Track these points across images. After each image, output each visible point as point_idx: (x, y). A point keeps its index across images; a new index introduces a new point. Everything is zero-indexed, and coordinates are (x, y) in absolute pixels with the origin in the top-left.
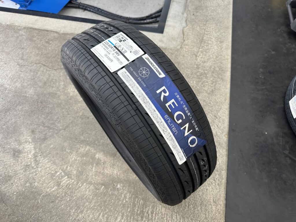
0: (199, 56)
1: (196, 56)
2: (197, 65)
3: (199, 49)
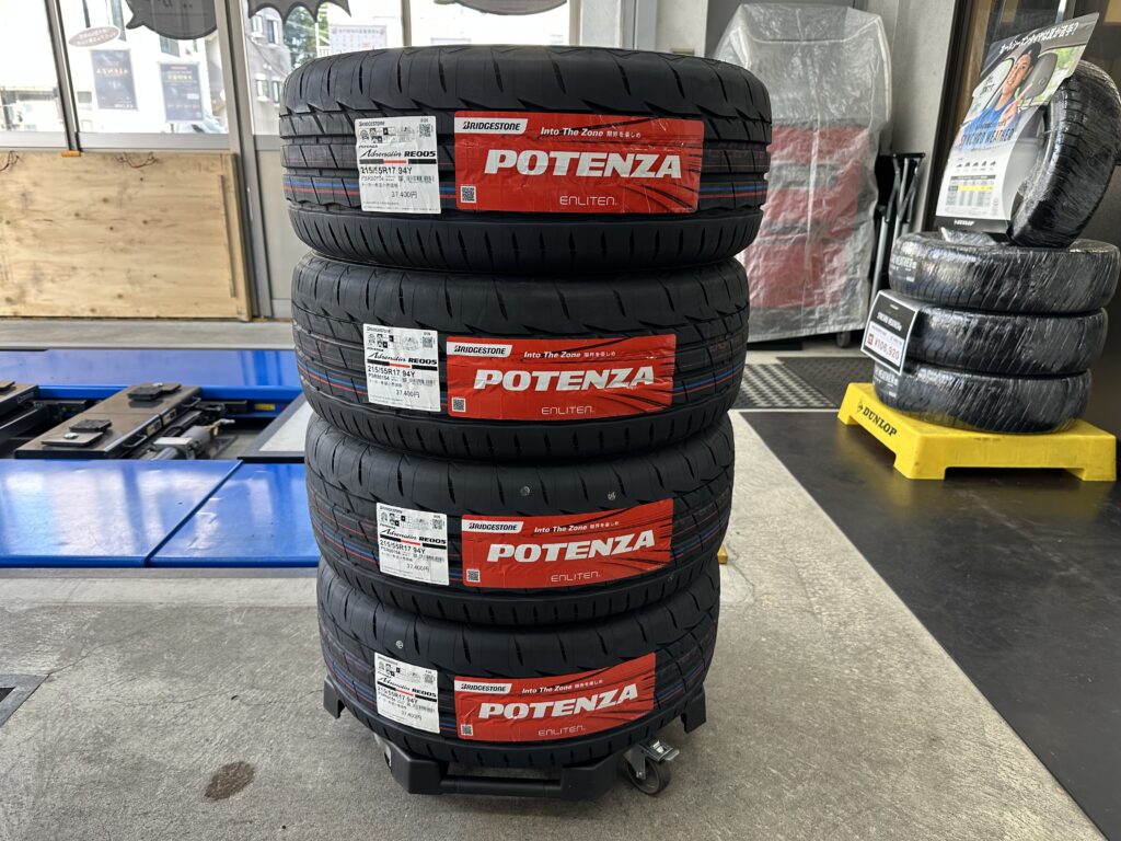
0: (820, 613)
1: (813, 614)
2: (830, 632)
3: (808, 598)
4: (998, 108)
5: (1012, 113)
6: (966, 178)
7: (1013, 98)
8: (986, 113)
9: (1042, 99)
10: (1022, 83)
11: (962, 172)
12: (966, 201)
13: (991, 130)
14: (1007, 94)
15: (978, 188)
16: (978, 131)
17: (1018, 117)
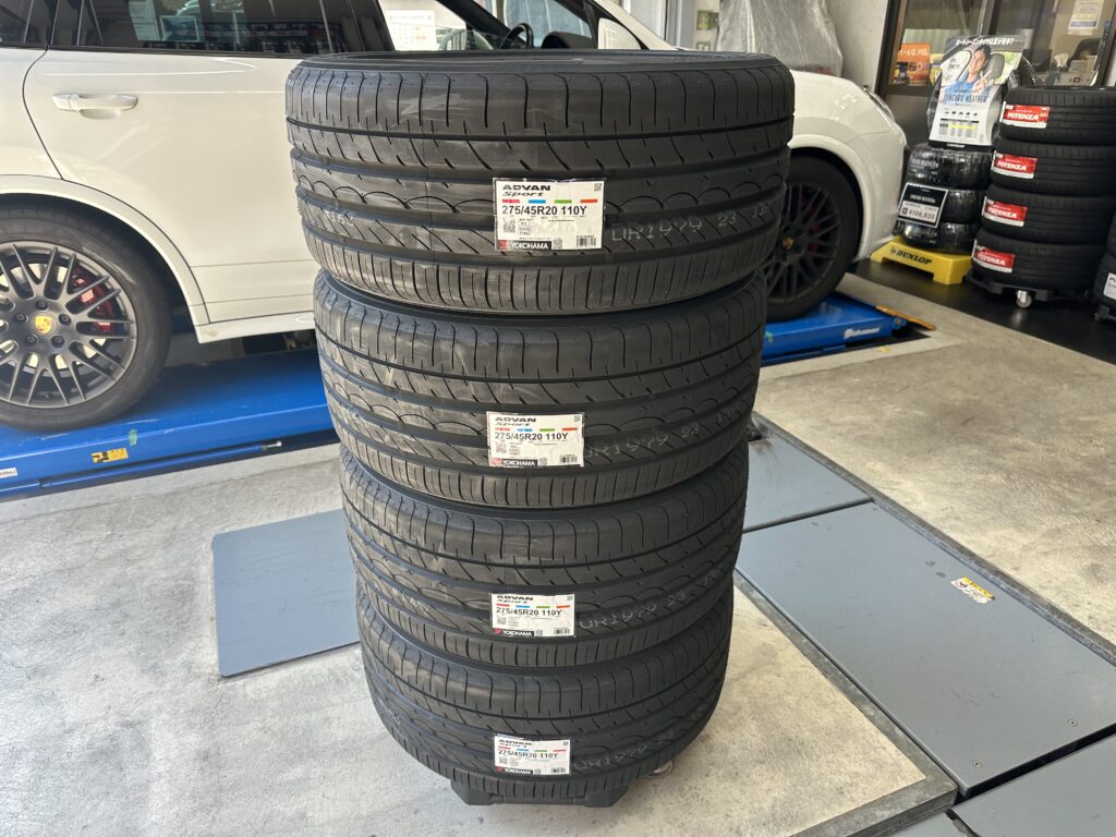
4: (969, 81)
5: (981, 86)
6: (954, 121)
7: (979, 77)
8: (959, 84)
9: (1002, 80)
10: (984, 69)
11: (949, 116)
12: (956, 133)
13: (967, 94)
14: (974, 73)
15: (965, 127)
16: (957, 94)
17: (988, 89)
